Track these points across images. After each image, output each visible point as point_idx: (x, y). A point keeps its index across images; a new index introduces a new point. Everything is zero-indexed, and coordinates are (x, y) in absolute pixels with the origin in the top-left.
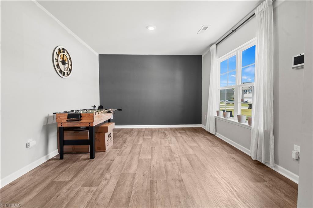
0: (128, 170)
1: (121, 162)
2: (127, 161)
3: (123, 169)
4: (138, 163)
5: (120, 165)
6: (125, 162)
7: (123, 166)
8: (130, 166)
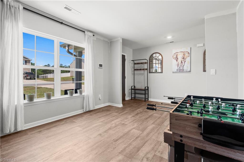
0: (155, 127)
1: (159, 134)
2: (153, 133)
3: (158, 128)
4: (145, 129)
5: (160, 131)
6: (156, 133)
7: (158, 130)
8: (153, 129)
